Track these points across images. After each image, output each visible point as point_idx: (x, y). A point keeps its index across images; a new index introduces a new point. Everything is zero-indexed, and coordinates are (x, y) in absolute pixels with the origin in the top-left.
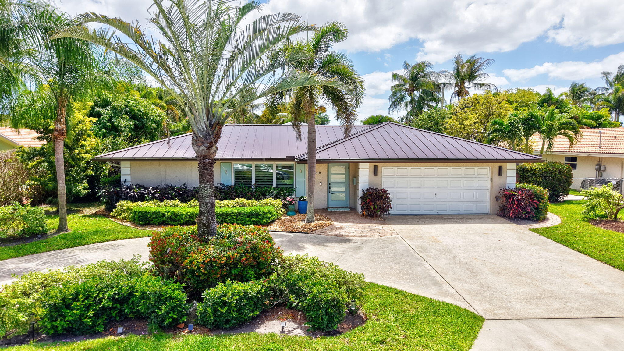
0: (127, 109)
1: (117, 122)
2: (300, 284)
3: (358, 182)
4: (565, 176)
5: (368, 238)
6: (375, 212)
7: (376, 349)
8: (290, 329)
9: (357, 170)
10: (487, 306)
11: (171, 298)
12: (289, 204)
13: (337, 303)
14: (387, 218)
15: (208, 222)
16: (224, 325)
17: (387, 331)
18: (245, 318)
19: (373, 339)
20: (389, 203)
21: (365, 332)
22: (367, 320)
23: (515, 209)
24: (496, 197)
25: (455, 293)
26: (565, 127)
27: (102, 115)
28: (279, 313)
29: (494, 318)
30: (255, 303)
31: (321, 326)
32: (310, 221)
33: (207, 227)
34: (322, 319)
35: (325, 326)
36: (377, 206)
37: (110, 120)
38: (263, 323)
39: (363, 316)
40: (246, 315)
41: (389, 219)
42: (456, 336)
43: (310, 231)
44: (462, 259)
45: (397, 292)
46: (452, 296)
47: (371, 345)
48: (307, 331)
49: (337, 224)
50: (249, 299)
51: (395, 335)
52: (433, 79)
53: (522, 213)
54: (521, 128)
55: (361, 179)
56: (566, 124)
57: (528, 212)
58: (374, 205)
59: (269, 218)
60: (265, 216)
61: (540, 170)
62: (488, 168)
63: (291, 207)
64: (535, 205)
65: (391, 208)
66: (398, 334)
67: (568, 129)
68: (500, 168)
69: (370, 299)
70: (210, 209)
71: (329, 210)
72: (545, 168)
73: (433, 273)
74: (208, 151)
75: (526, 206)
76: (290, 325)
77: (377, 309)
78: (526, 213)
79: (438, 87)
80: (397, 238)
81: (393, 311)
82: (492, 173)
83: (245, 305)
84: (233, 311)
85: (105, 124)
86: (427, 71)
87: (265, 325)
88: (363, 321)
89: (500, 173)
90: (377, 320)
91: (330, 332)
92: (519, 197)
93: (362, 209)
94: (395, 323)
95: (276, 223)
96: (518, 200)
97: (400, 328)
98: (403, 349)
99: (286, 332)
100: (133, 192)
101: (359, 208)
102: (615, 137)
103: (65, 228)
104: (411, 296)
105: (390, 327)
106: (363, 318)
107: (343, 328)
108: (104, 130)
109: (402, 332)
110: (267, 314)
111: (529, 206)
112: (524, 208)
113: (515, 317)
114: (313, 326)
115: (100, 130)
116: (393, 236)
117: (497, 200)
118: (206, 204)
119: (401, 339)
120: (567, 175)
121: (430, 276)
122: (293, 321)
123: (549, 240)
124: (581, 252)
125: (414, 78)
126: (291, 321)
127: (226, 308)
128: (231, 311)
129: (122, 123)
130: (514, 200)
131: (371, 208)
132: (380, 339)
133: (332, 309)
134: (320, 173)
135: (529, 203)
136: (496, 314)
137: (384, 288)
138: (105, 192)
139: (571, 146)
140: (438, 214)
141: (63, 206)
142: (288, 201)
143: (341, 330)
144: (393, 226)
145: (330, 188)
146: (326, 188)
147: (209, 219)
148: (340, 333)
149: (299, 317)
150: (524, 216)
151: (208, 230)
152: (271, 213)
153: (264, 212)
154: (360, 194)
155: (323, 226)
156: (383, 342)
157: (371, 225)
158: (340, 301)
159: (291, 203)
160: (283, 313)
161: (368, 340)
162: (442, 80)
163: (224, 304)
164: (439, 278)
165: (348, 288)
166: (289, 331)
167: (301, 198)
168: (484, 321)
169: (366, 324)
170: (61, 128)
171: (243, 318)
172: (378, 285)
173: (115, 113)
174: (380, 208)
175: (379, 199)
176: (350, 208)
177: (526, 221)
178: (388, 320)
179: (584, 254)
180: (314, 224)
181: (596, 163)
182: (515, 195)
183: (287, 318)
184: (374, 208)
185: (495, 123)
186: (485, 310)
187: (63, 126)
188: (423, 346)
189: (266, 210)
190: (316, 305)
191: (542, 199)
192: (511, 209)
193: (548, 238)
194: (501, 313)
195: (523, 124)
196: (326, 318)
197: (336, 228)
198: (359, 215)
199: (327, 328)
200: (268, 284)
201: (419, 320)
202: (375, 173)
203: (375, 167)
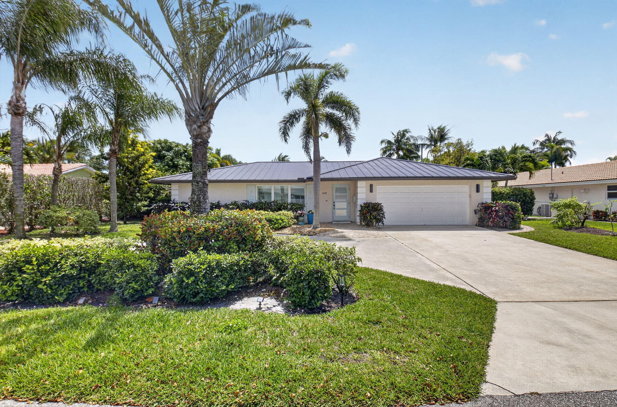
0: (186, 154)
1: (177, 161)
2: (283, 257)
3: (357, 199)
4: (529, 198)
5: (364, 239)
6: (372, 222)
7: (368, 330)
8: (269, 306)
9: (356, 187)
10: (494, 289)
11: (133, 266)
12: (299, 216)
13: (322, 275)
14: (382, 228)
15: (199, 201)
16: (192, 299)
17: (382, 311)
18: (217, 291)
19: (365, 319)
20: (383, 214)
21: (356, 311)
22: (358, 299)
23: (494, 219)
24: (475, 211)
25: (454, 277)
26: (526, 160)
27: (166, 156)
28: (263, 290)
29: (506, 300)
30: (231, 277)
31: (303, 301)
32: (315, 228)
33: (198, 206)
34: (303, 294)
35: (307, 302)
36: (373, 216)
37: (171, 160)
38: (241, 299)
39: (355, 296)
40: (218, 287)
41: (384, 228)
42: (470, 317)
43: (315, 234)
44: (454, 252)
45: (392, 275)
46: (451, 280)
47: (362, 325)
48: (287, 308)
49: (340, 230)
50: (222, 270)
51: (392, 314)
52: (412, 141)
53: (500, 221)
54: (489, 161)
55: (359, 196)
56: (527, 157)
57: (505, 221)
58: (370, 215)
59: (280, 224)
60: (277, 222)
61: (508, 193)
62: (467, 186)
63: (301, 219)
64: (510, 215)
65: (384, 218)
66: (396, 314)
67: (528, 161)
68: (478, 187)
69: (364, 280)
70: (201, 187)
71: (333, 222)
72: (512, 192)
73: (428, 262)
74: (199, 130)
75: (503, 216)
76: (270, 302)
77: (370, 289)
78: (503, 222)
79: (417, 147)
80: (391, 239)
81: (389, 291)
82: (470, 191)
83: (217, 276)
84: (201, 282)
85: (168, 162)
86: (408, 135)
87: (243, 301)
88: (353, 300)
89: (478, 190)
90: (370, 299)
91: (312, 310)
92: (497, 208)
93: (361, 220)
94: (391, 302)
95: (287, 229)
96: (496, 211)
97: (398, 308)
98: (404, 331)
99: (263, 309)
100: (177, 206)
101: (358, 220)
102: (563, 173)
103: (115, 229)
104: (407, 279)
105: (385, 307)
106: (354, 298)
107: (331, 307)
108: (167, 167)
109: (400, 312)
110: (249, 291)
111: (506, 216)
112: (501, 218)
113: (530, 300)
114: (293, 302)
115: (164, 166)
116: (386, 238)
117: (476, 213)
118: (198, 183)
119: (400, 319)
120: (531, 197)
121: (425, 264)
122: (275, 299)
123: (530, 240)
124: (566, 248)
125: (398, 141)
126: (272, 298)
127: (192, 279)
128: (199, 283)
129: (181, 162)
130: (492, 211)
131: (367, 218)
132: (374, 319)
133: (316, 282)
134: (326, 193)
135: (506, 213)
136: (506, 297)
137: (377, 271)
138: (155, 206)
139: (530, 176)
140: (425, 225)
141: (114, 211)
142: (299, 213)
143: (327, 309)
144: (387, 232)
145: (334, 205)
146: (331, 206)
147: (200, 198)
148: (325, 311)
149: (282, 294)
150: (501, 225)
151: (198, 208)
152: (282, 220)
153: (276, 219)
154: (359, 208)
155: (326, 231)
156: (377, 322)
157: (367, 231)
158: (325, 273)
159: (301, 215)
160: (266, 290)
161: (357, 319)
162: (419, 142)
163: (191, 273)
164: (435, 266)
165: (337, 263)
166: (268, 308)
167: (310, 211)
168: (496, 303)
169: (357, 303)
170: (114, 149)
171: (215, 291)
172: (372, 270)
173: (176, 155)
174: (375, 218)
175: (374, 211)
176: (351, 222)
177: (504, 229)
178: (382, 299)
179: (570, 249)
180: (319, 229)
181: (549, 192)
182: (493, 207)
183: (269, 296)
184: (370, 218)
185: (467, 159)
186: (493, 293)
187: (116, 147)
188: (430, 328)
189: (278, 217)
190: (297, 277)
191: (516, 210)
192: (490, 219)
193: (530, 239)
194: (511, 296)
195: (491, 159)
196: (308, 292)
197: (338, 232)
198: (358, 225)
199: (309, 305)
200: (250, 258)
201: (420, 300)
202: (371, 191)
203: (371, 186)
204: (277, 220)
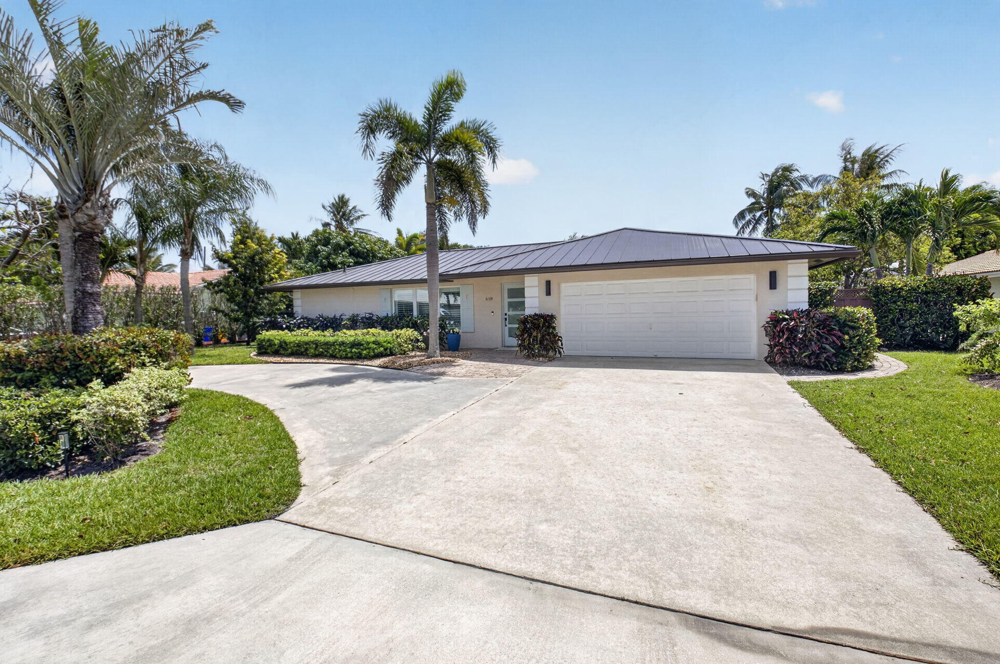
9: (522, 287)
27: (321, 252)
43: (407, 367)
53: (801, 354)
57: (814, 353)
58: (529, 338)
62: (751, 276)
68: (773, 276)
78: (810, 355)
82: (758, 287)
89: (773, 285)
96: (789, 328)
115: (316, 267)
116: (507, 378)
134: (492, 298)
140: (655, 357)
145: (506, 319)
146: (499, 319)
173: (334, 251)
177: (813, 371)
202: (548, 293)
203: (548, 283)
204: (368, 343)
